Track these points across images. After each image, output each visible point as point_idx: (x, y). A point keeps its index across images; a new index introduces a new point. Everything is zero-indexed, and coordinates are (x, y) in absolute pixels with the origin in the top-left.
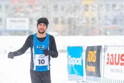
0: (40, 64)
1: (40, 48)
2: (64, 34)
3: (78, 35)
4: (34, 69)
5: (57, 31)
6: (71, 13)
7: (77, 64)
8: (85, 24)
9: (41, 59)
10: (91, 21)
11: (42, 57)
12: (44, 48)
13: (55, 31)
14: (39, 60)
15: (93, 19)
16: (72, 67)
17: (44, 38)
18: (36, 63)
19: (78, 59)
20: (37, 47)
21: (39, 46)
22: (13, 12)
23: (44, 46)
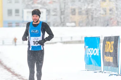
0: (34, 44)
1: (34, 32)
2: (81, 24)
3: (96, 25)
4: (30, 49)
5: (75, 22)
6: (89, 4)
7: (95, 54)
8: (103, 14)
9: (35, 41)
10: (108, 12)
11: (36, 39)
12: (37, 32)
13: (72, 22)
14: (34, 42)
15: (110, 10)
16: (90, 57)
17: (38, 24)
18: (32, 44)
19: (95, 49)
20: (32, 31)
21: (33, 31)
22: (30, 3)
23: (37, 30)
